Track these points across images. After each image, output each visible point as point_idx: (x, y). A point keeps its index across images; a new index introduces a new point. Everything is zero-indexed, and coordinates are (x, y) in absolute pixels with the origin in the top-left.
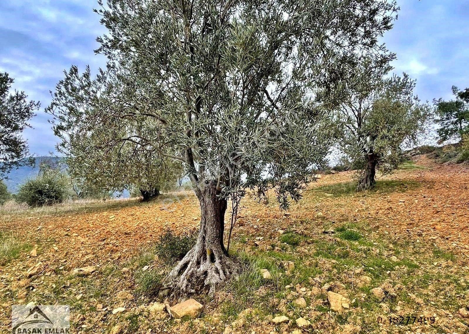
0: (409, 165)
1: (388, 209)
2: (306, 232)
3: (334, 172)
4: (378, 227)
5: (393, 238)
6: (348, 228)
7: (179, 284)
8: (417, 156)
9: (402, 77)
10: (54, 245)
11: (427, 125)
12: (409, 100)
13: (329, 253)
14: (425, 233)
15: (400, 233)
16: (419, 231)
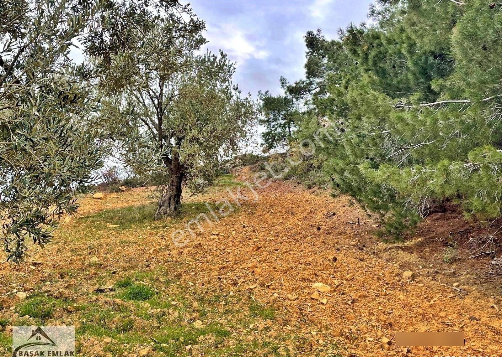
0: (227, 180)
1: (196, 246)
2: (66, 292)
3: (123, 188)
4: (180, 276)
5: (199, 292)
6: (137, 279)
8: (238, 168)
9: (219, 57)
11: (249, 127)
12: (228, 90)
13: (102, 326)
14: (242, 280)
15: (209, 283)
16: (234, 278)
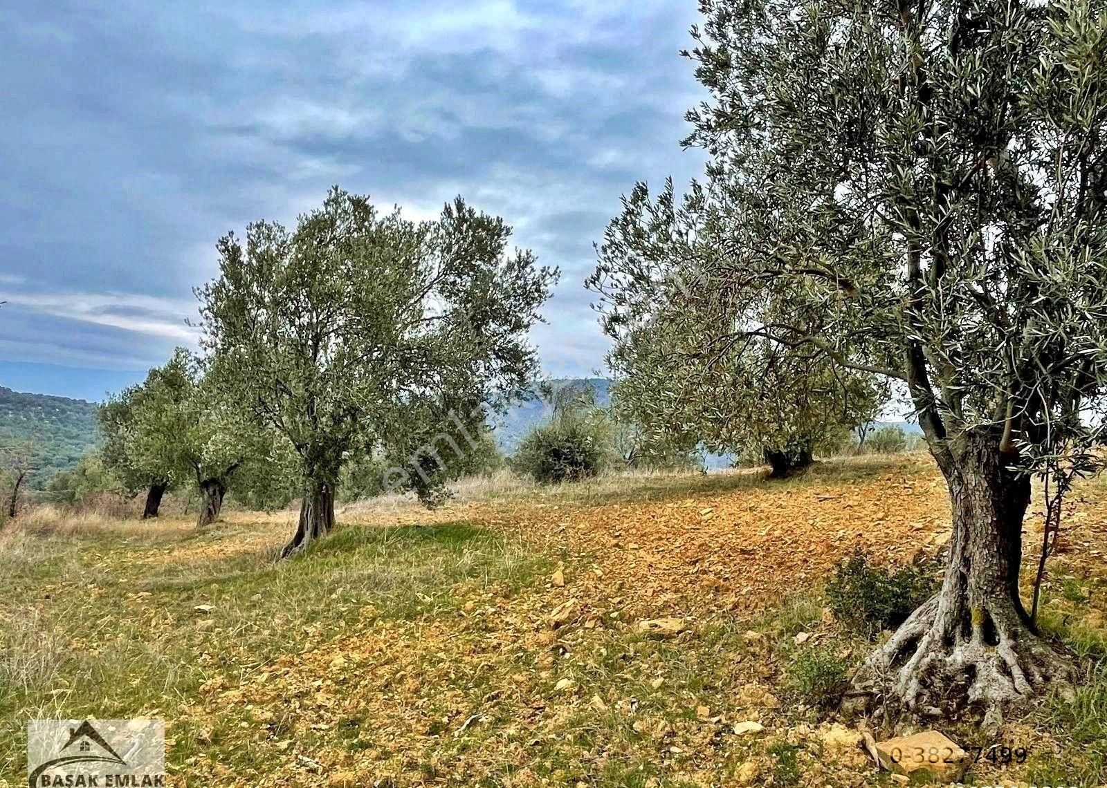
7: (897, 688)
10: (595, 566)
